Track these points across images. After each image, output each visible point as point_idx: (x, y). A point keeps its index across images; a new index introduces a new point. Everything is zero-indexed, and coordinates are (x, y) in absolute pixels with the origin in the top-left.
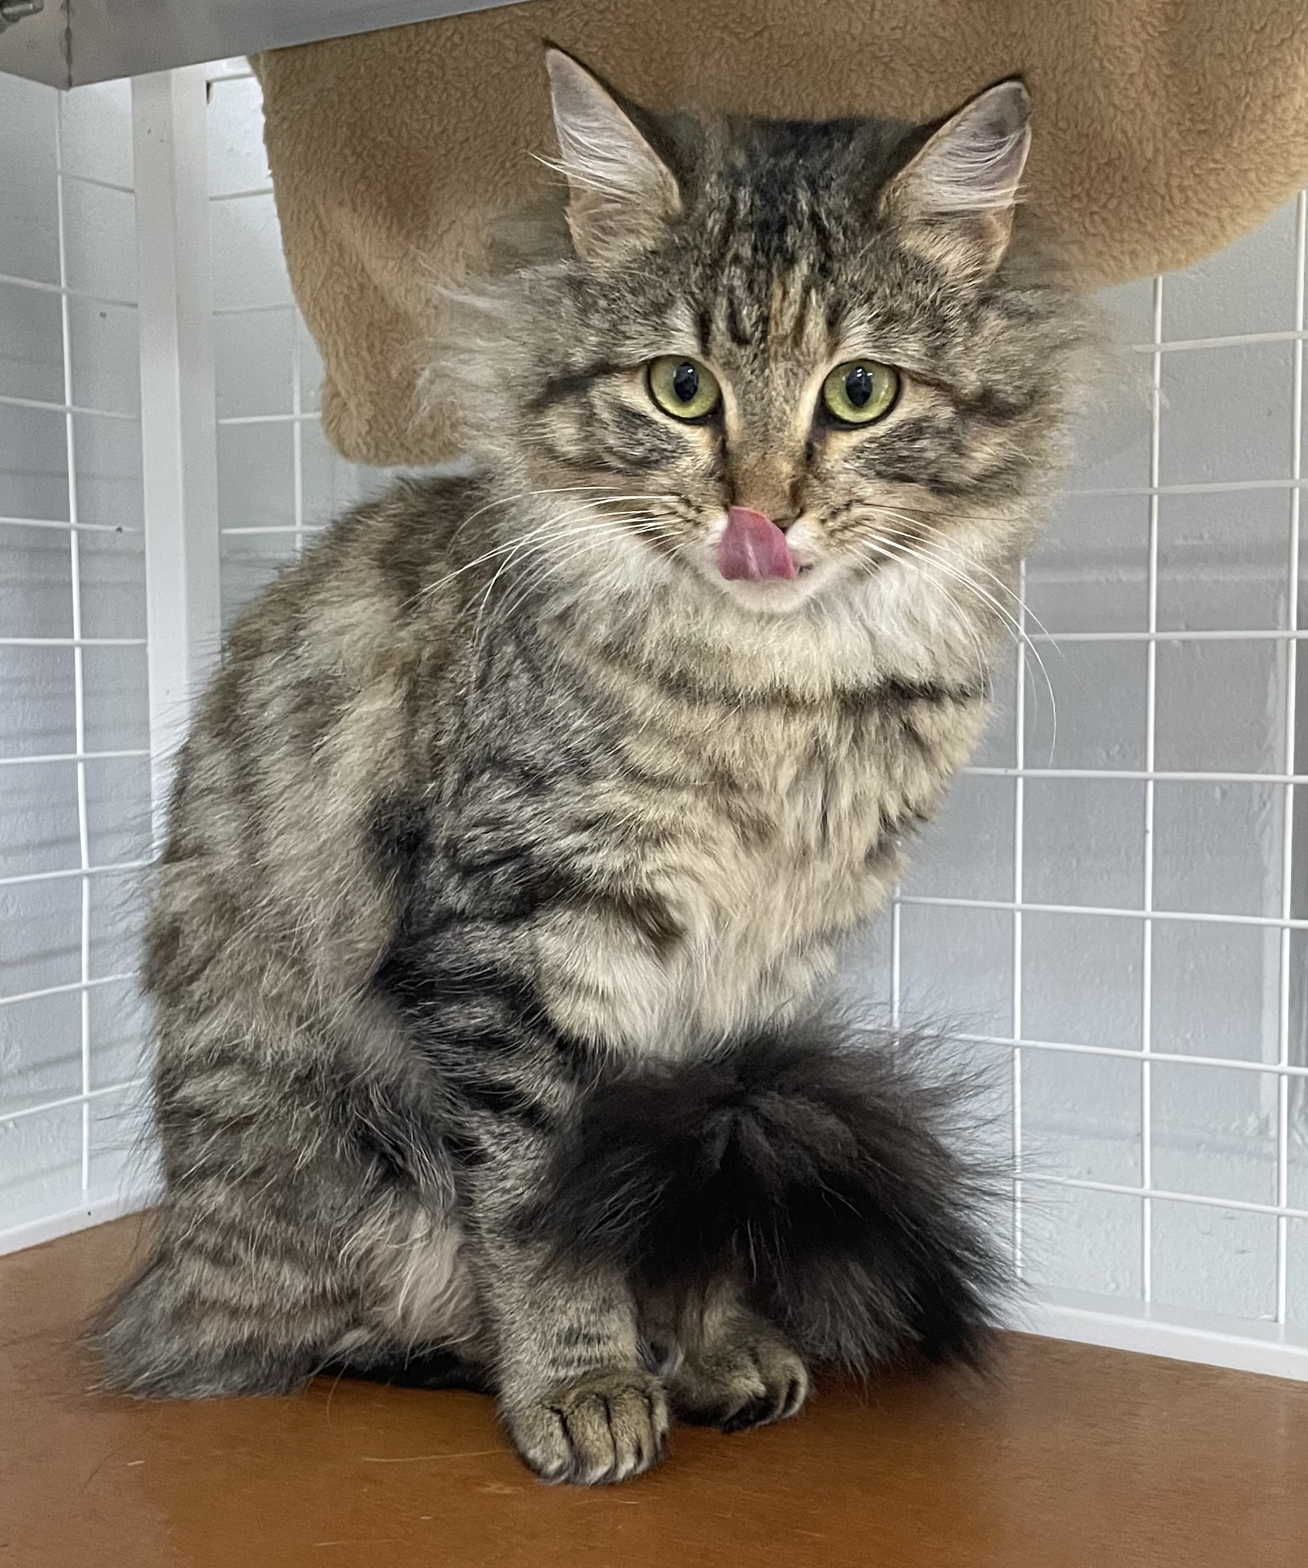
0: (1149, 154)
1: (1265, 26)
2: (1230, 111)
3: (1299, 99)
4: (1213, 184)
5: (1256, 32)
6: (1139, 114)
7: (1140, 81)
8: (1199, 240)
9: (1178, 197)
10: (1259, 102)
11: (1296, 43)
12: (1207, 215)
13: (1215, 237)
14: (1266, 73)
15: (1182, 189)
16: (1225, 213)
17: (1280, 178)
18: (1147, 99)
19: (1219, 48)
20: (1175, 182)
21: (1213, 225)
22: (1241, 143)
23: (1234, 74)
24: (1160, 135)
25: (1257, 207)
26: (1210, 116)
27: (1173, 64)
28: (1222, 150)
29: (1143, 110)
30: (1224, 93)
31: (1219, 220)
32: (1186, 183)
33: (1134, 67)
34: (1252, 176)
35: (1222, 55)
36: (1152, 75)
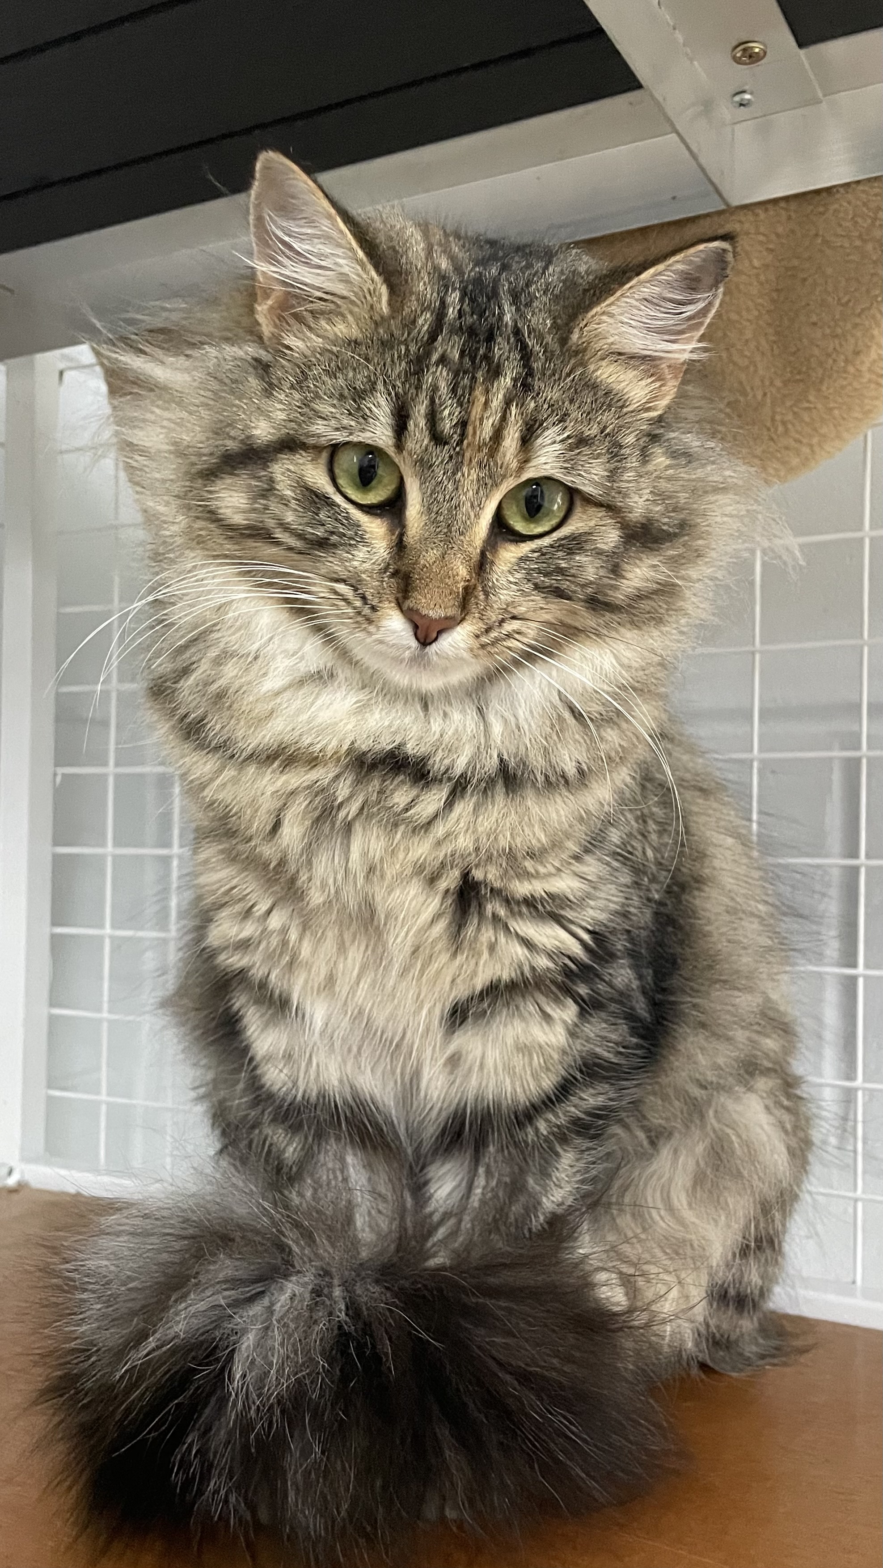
0: (759, 397)
1: (849, 301)
2: (821, 364)
3: (873, 355)
4: (807, 419)
5: (842, 305)
6: (752, 369)
7: (752, 345)
8: (795, 461)
9: (781, 429)
10: (842, 357)
11: (874, 311)
12: (801, 442)
13: (807, 459)
14: (849, 337)
15: (784, 423)
16: (815, 440)
17: (856, 415)
18: (758, 358)
19: (814, 318)
20: (778, 417)
21: (806, 450)
22: (828, 388)
23: (824, 336)
24: (767, 383)
25: (839, 437)
26: (804, 369)
27: (777, 333)
28: (814, 393)
29: (755, 366)
30: (816, 352)
31: (811, 446)
32: (786, 419)
33: (749, 334)
34: (836, 412)
35: (815, 324)
36: (763, 342)
